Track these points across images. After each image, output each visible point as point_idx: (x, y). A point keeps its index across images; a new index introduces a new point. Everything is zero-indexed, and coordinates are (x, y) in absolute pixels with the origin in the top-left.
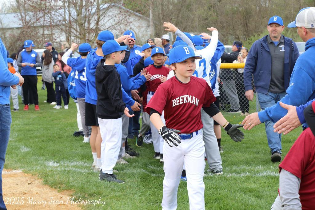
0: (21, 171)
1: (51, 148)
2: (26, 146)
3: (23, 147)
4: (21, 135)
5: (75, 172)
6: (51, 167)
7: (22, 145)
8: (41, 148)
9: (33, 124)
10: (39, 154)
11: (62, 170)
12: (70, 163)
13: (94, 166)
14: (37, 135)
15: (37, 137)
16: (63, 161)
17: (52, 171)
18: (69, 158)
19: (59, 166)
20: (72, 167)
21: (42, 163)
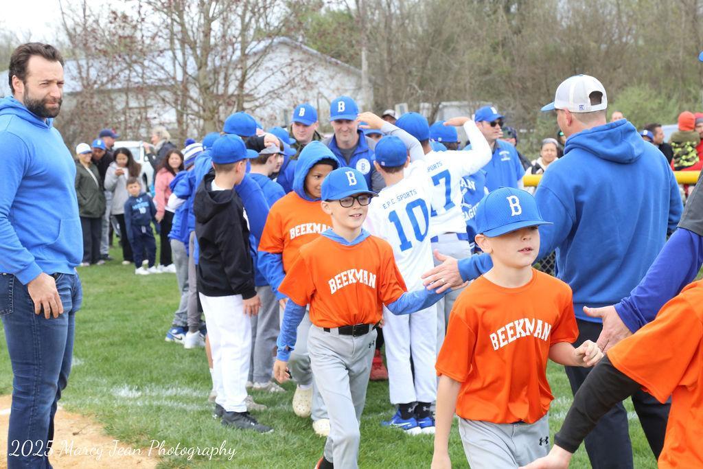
1: (127, 359)
5: (171, 409)
6: (123, 399)
8: (106, 359)
9: (94, 308)
10: (101, 371)
11: (145, 405)
12: (164, 390)
15: (99, 336)
16: (150, 385)
17: (124, 406)
18: (163, 380)
19: (139, 398)
20: (166, 400)
21: (105, 390)
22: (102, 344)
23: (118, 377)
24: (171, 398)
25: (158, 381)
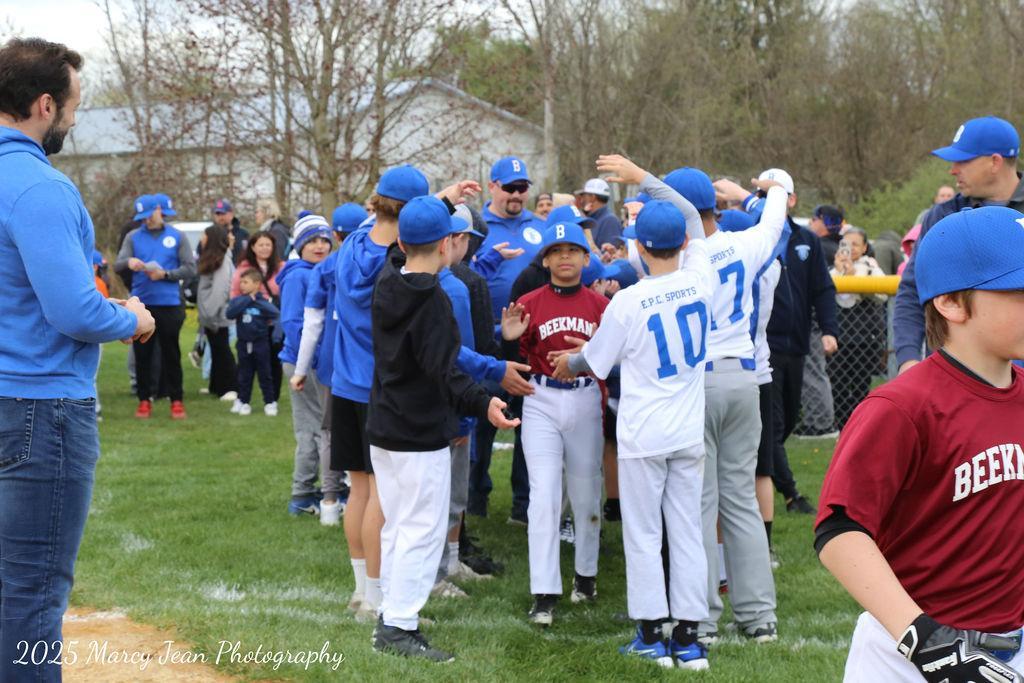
0: (121, 616)
1: (220, 542)
2: (140, 533)
3: (132, 536)
4: (125, 497)
5: (294, 621)
6: (217, 603)
7: (128, 530)
8: (187, 541)
9: (165, 463)
10: (181, 559)
11: (253, 614)
12: (280, 591)
13: (358, 604)
14: (176, 499)
15: (174, 505)
16: (257, 583)
17: (221, 615)
18: (277, 576)
19: (243, 602)
20: (284, 606)
21: (190, 589)
22: (181, 518)
23: (207, 568)
25: (270, 577)
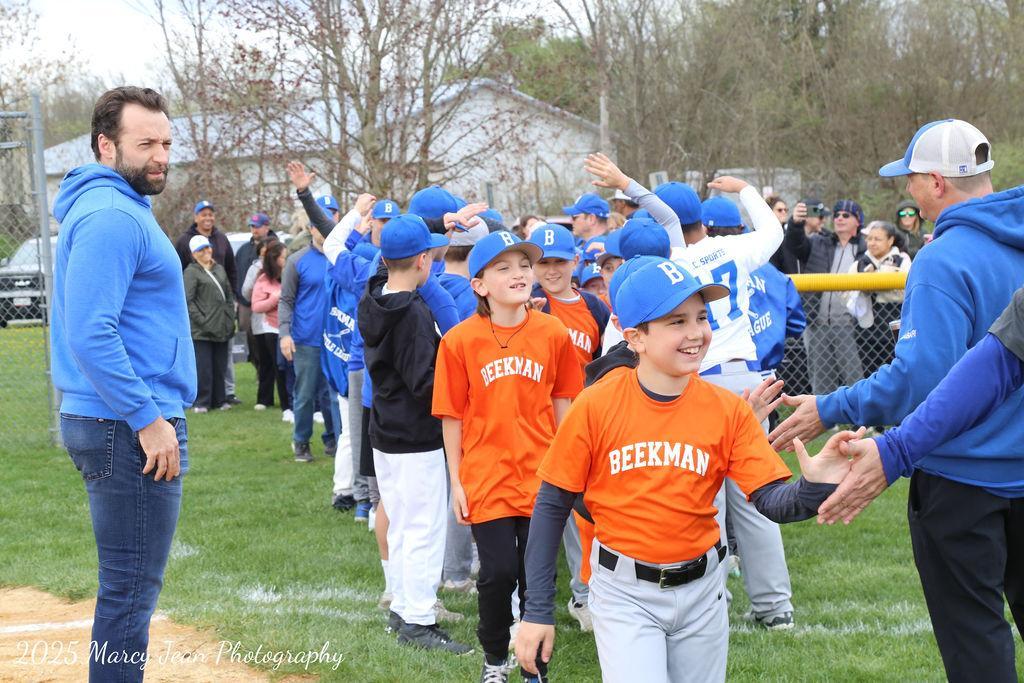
0: (163, 618)
2: (187, 540)
3: (178, 543)
5: (325, 619)
8: (231, 547)
10: (223, 564)
11: (287, 613)
12: (314, 592)
14: (222, 507)
15: (221, 513)
16: (293, 585)
17: (257, 615)
18: (313, 578)
19: (279, 603)
20: (317, 605)
21: (229, 592)
22: (226, 525)
23: (247, 573)
24: (324, 603)
25: (306, 578)
